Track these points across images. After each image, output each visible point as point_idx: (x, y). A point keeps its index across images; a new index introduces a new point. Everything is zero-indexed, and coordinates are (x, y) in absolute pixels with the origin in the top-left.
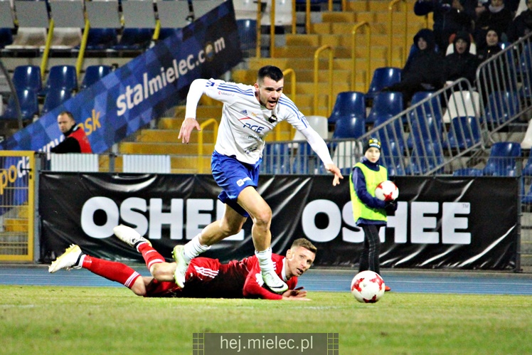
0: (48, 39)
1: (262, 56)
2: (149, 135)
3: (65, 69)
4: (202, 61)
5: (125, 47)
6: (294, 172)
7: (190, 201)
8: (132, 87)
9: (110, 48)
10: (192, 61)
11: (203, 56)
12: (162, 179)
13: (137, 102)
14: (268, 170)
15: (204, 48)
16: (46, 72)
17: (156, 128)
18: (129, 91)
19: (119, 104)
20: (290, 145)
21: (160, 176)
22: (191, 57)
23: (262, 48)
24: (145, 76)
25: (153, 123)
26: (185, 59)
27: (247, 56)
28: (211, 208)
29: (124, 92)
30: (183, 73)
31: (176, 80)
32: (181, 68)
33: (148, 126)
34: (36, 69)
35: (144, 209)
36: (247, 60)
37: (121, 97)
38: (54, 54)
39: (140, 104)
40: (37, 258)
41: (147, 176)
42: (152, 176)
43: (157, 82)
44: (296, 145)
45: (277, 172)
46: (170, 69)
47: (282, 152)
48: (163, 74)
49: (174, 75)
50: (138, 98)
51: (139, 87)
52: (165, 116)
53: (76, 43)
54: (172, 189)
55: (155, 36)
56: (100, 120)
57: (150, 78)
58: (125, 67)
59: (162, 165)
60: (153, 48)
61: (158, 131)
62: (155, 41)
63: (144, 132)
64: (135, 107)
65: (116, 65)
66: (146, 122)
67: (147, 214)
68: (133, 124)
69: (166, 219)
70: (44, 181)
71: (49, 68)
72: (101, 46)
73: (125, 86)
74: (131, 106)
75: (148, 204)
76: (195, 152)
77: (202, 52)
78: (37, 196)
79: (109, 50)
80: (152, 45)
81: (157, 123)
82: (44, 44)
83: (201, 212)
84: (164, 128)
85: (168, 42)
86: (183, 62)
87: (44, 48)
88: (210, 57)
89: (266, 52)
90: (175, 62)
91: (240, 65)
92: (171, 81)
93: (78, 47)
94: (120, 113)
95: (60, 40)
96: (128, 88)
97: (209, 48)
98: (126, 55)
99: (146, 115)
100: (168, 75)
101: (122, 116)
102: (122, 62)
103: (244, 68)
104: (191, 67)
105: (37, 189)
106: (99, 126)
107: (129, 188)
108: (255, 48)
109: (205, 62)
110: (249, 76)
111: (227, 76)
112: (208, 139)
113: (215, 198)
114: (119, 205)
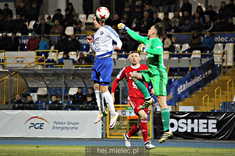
1: (223, 75)
2: (188, 100)
4: (204, 77)
5: (181, 73)
6: (233, 111)
7: (200, 120)
8: (182, 85)
9: (176, 73)
10: (201, 77)
11: (205, 75)
12: (191, 113)
13: (184, 90)
14: (224, 111)
15: (205, 73)
17: (190, 97)
18: (181, 86)
19: (178, 90)
20: (231, 103)
21: (190, 112)
22: (201, 76)
23: (223, 73)
24: (186, 82)
25: (189, 96)
26: (199, 76)
27: (218, 75)
28: (206, 122)
29: (180, 87)
30: (198, 81)
33: (187, 97)
35: (186, 122)
36: (219, 77)
37: (179, 88)
39: (185, 90)
40: (153, 138)
41: (186, 112)
42: (188, 112)
43: (190, 84)
44: (233, 103)
45: (228, 111)
46: (194, 80)
47: (229, 105)
48: (192, 81)
50: (184, 88)
51: (184, 85)
52: (193, 94)
54: (194, 117)
55: (190, 69)
56: (173, 95)
57: (188, 82)
58: (180, 79)
59: (191, 109)
60: (189, 73)
61: (191, 99)
62: (190, 71)
63: (186, 99)
64: (183, 91)
65: (177, 79)
66: (187, 96)
67: (187, 124)
68: (183, 96)
69: (193, 126)
70: (155, 114)
72: (173, 73)
73: (180, 85)
74: (182, 91)
75: (187, 121)
76: (202, 105)
77: (204, 74)
78: (153, 118)
79: (176, 74)
80: (189, 72)
81: (190, 96)
83: (203, 123)
84: (192, 97)
85: (194, 71)
86: (198, 77)
88: (207, 76)
90: (196, 77)
91: (216, 78)
92: (195, 83)
94: (179, 93)
96: (181, 85)
97: (206, 73)
98: (180, 75)
99: (187, 94)
100: (194, 82)
101: (179, 94)
102: (179, 77)
103: (218, 79)
104: (201, 79)
106: (172, 97)
107: (181, 116)
108: (221, 73)
109: (205, 77)
110: (219, 81)
111: (212, 82)
112: (206, 101)
113: (208, 119)
114: (178, 121)
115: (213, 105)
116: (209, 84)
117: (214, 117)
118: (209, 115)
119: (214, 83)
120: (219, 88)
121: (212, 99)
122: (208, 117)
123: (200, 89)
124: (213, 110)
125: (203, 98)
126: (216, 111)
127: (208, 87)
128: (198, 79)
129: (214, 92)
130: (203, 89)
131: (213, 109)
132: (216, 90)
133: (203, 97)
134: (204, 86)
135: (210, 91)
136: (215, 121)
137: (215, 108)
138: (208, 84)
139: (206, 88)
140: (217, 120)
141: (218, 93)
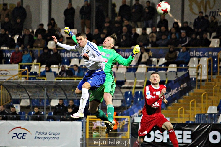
0: (135, 83)
1: (198, 88)
2: (164, 111)
3: (139, 92)
6: (207, 123)
7: (176, 131)
10: (177, 90)
11: (180, 88)
14: (199, 122)
15: (180, 86)
16: (134, 93)
17: (166, 109)
20: (205, 115)
22: (176, 89)
23: (198, 86)
26: (175, 89)
27: (193, 88)
28: (182, 133)
30: (174, 93)
31: (172, 96)
32: (173, 92)
33: (164, 109)
34: (131, 92)
38: (136, 88)
43: (166, 96)
44: (207, 115)
45: (202, 122)
46: (170, 92)
47: (203, 117)
48: (168, 94)
49: (171, 94)
52: (169, 106)
53: (143, 85)
55: (166, 82)
61: (167, 110)
62: (166, 84)
67: (163, 135)
70: (133, 125)
71: (135, 92)
76: (177, 117)
77: (179, 87)
78: (130, 129)
82: (133, 85)
83: (179, 134)
84: (168, 109)
85: (170, 84)
86: (174, 90)
87: (134, 86)
88: (182, 89)
89: (199, 87)
90: (172, 90)
91: (191, 91)
92: (170, 96)
93: (143, 86)
95: (138, 83)
97: (182, 86)
99: (163, 105)
100: (170, 94)
103: (193, 92)
104: (177, 92)
105: (130, 127)
108: (196, 86)
109: (181, 90)
110: (194, 94)
111: (187, 94)
112: (181, 113)
113: (183, 130)
114: (154, 132)
115: (188, 117)
116: (185, 96)
117: (188, 128)
118: (184, 126)
119: (189, 95)
120: (193, 100)
121: (187, 111)
122: (183, 128)
123: (176, 101)
124: (188, 122)
125: (179, 110)
126: (190, 122)
127: (184, 99)
128: (174, 92)
129: (189, 104)
130: (178, 101)
131: (188, 120)
132: (190, 103)
133: (179, 108)
134: (180, 99)
135: (185, 103)
136: (190, 132)
137: (190, 119)
138: (183, 96)
139: (181, 100)
140: (192, 131)
141: (193, 105)
